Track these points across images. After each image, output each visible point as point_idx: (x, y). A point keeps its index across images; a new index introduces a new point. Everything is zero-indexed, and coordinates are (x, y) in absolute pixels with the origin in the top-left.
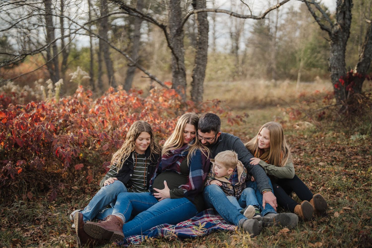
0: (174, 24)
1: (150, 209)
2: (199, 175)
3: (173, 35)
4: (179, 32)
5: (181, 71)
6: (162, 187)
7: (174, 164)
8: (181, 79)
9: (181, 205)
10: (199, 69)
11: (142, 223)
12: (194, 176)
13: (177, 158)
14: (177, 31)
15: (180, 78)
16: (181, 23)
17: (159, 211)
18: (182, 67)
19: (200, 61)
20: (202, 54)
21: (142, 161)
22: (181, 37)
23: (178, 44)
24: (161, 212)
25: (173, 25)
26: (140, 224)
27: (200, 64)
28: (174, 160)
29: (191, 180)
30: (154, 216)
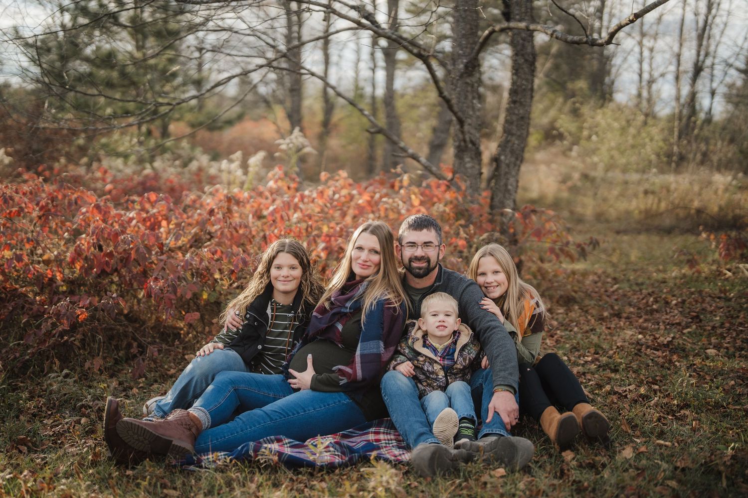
0: (461, 52)
1: (268, 408)
2: (375, 351)
3: (458, 74)
4: (470, 69)
5: (470, 145)
6: (303, 369)
7: (331, 327)
8: (469, 162)
9: (328, 405)
10: (510, 144)
11: (242, 431)
12: (365, 352)
13: (337, 317)
14: (466, 67)
15: (467, 160)
16: (475, 51)
17: (283, 412)
18: (474, 139)
19: (514, 129)
20: (517, 115)
21: (284, 318)
22: (474, 79)
23: (467, 91)
24: (287, 413)
25: (459, 55)
26: (237, 432)
27: (512, 135)
28: (330, 320)
29: (358, 359)
30: (271, 419)
